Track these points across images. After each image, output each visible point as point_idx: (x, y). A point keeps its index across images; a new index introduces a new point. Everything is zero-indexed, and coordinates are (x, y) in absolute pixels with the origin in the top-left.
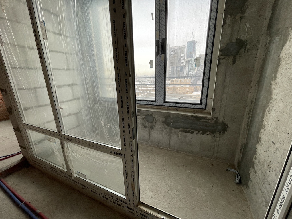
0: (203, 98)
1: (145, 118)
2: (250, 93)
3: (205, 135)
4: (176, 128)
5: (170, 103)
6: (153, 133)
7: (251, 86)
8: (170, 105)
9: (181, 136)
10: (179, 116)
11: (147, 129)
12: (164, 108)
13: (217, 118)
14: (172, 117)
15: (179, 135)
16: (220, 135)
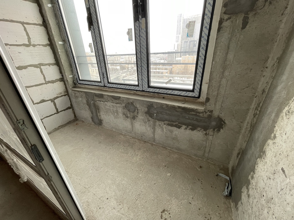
0: (196, 82)
1: (125, 106)
2: (264, 76)
3: (195, 131)
4: (160, 120)
5: (155, 89)
6: (135, 124)
7: (267, 65)
8: (156, 92)
9: (166, 130)
10: (164, 107)
11: (129, 120)
12: (148, 95)
13: (211, 111)
14: (155, 107)
15: (164, 129)
16: (214, 133)
